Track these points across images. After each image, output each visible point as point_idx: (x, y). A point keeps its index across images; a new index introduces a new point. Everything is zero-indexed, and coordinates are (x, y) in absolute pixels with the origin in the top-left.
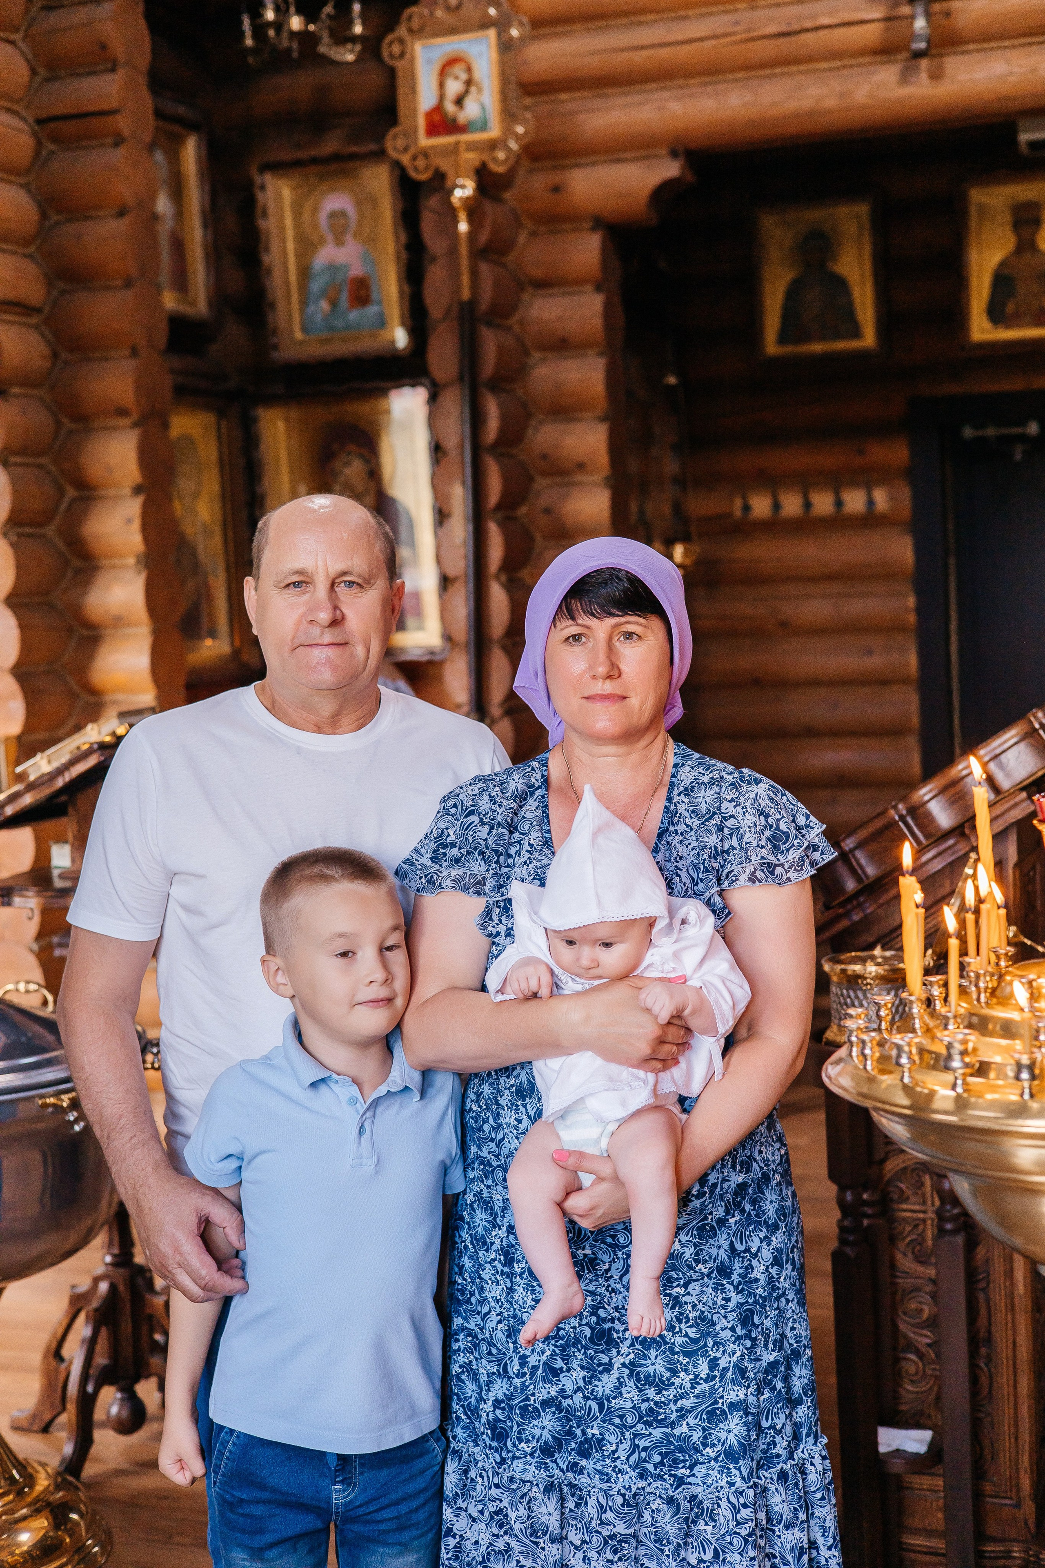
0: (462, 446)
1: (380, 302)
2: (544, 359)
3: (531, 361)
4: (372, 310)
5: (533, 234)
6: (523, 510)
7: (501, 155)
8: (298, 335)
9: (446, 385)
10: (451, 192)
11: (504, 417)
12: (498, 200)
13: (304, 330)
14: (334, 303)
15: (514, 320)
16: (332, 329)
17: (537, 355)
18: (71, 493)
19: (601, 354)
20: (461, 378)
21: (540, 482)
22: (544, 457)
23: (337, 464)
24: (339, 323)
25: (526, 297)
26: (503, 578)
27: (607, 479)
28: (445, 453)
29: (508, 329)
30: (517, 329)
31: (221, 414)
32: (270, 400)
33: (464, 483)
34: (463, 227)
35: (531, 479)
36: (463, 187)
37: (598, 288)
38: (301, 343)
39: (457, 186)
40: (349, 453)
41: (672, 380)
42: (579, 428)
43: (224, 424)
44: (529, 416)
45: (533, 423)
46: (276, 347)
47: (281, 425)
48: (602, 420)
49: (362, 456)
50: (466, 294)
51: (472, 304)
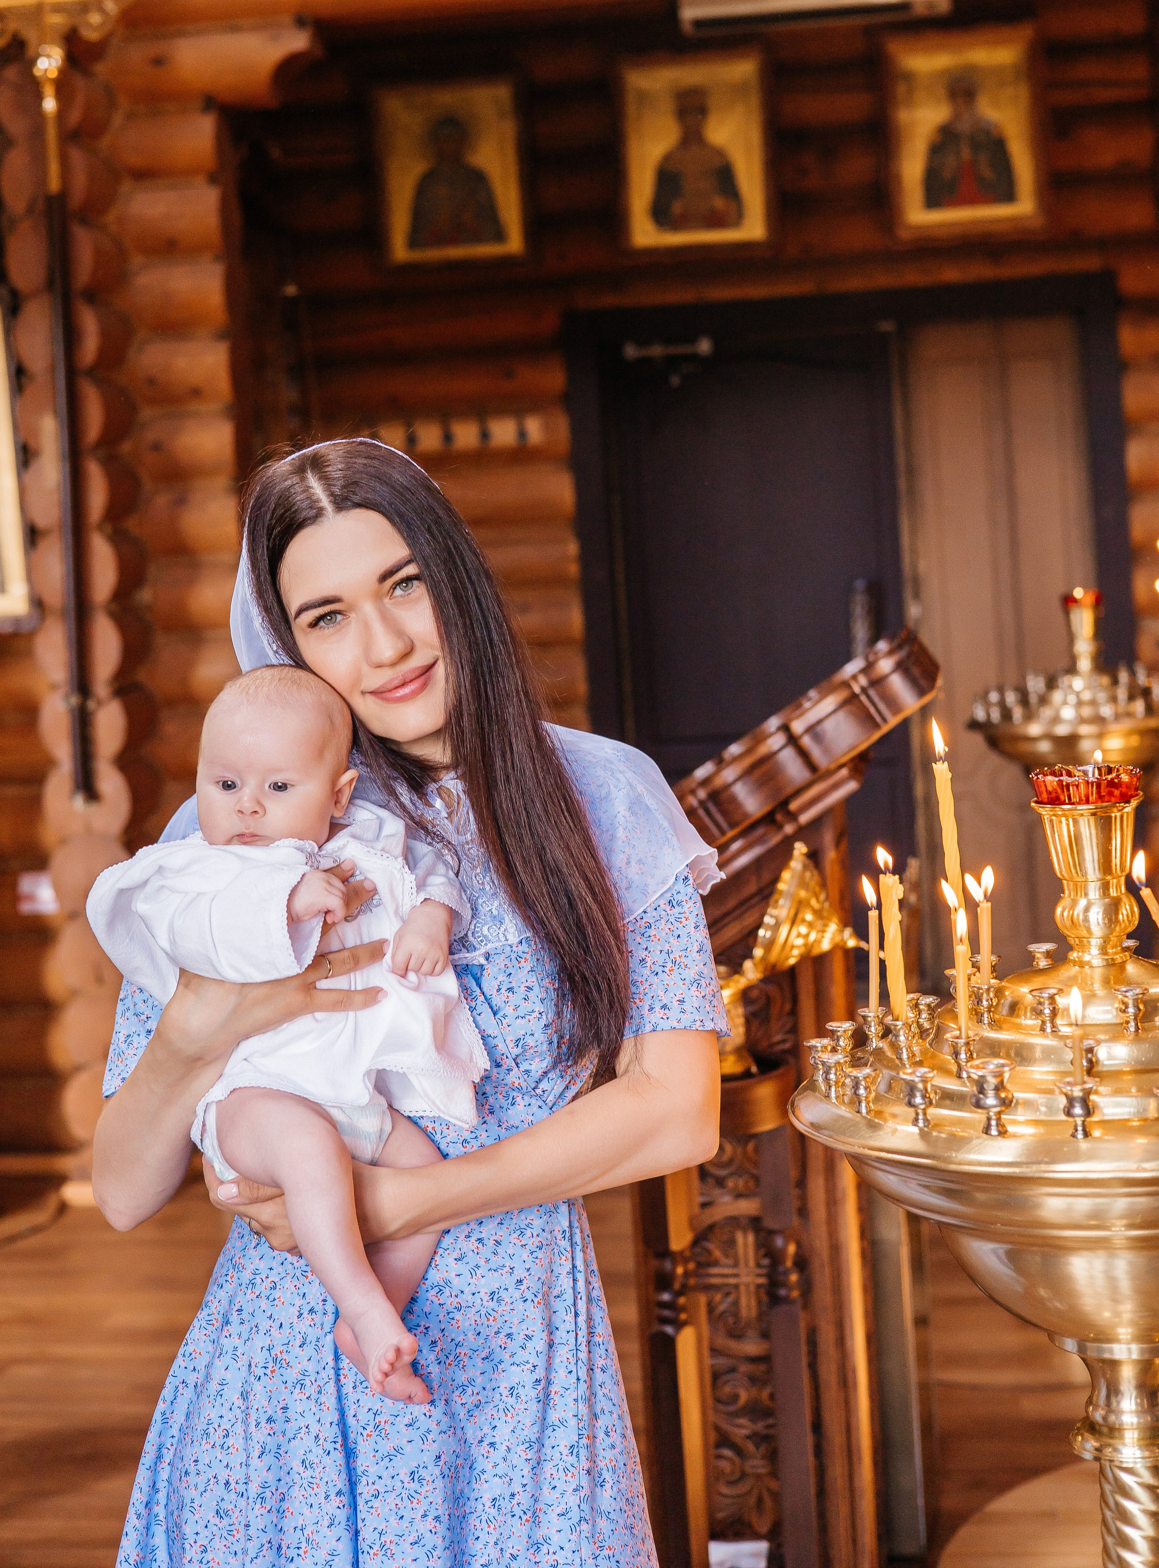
0: (53, 369)
2: (148, 265)
3: (133, 267)
5: (131, 116)
6: (126, 447)
7: (95, 18)
9: (30, 296)
10: (33, 62)
11: (105, 334)
12: (87, 73)
15: (110, 218)
17: (139, 260)
19: (217, 258)
20: (50, 285)
21: (146, 413)
22: (151, 381)
25: (123, 189)
26: (109, 529)
27: (228, 408)
28: (32, 379)
29: (103, 228)
30: (113, 228)
33: (56, 415)
34: (50, 104)
35: (134, 409)
36: (48, 56)
37: (213, 179)
39: (38, 56)
41: (291, 290)
42: (192, 346)
44: (130, 334)
45: (136, 341)
48: (221, 336)
50: (54, 184)
51: (63, 196)
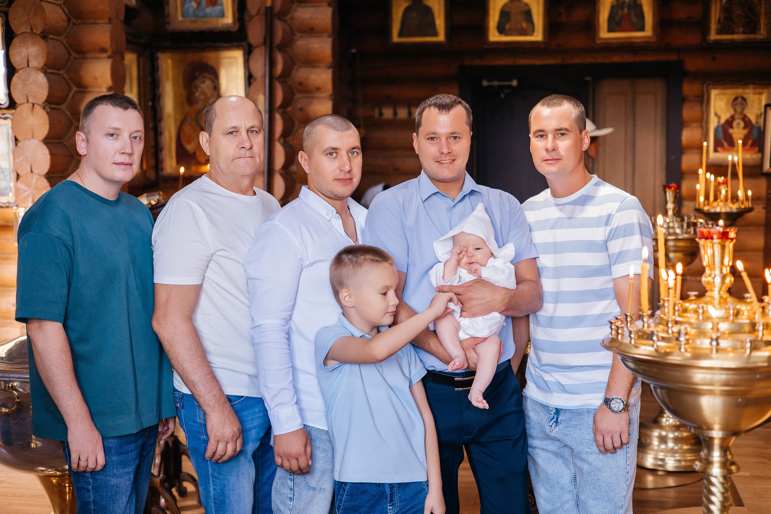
0: (265, 76)
1: (222, 5)
2: (301, 37)
3: (296, 38)
4: (218, 8)
6: (289, 109)
8: (180, 19)
9: (256, 47)
11: (285, 64)
13: (183, 15)
14: (199, 4)
15: (288, 17)
16: (198, 16)
17: (299, 35)
18: (74, 89)
19: (329, 36)
20: (265, 43)
21: (298, 96)
22: (301, 84)
23: (198, 82)
24: (201, 14)
25: (294, 6)
26: (282, 141)
27: (331, 95)
28: (255, 79)
29: (285, 21)
30: (289, 21)
31: (140, 55)
32: (164, 49)
33: (265, 94)
35: (293, 94)
37: (330, 5)
38: (182, 22)
40: (204, 77)
41: (354, 51)
42: (318, 71)
43: (141, 60)
44: (294, 64)
45: (295, 67)
46: (169, 23)
47: (170, 61)
48: (329, 67)
49: (210, 78)
50: (269, 3)
51: (272, 8)
